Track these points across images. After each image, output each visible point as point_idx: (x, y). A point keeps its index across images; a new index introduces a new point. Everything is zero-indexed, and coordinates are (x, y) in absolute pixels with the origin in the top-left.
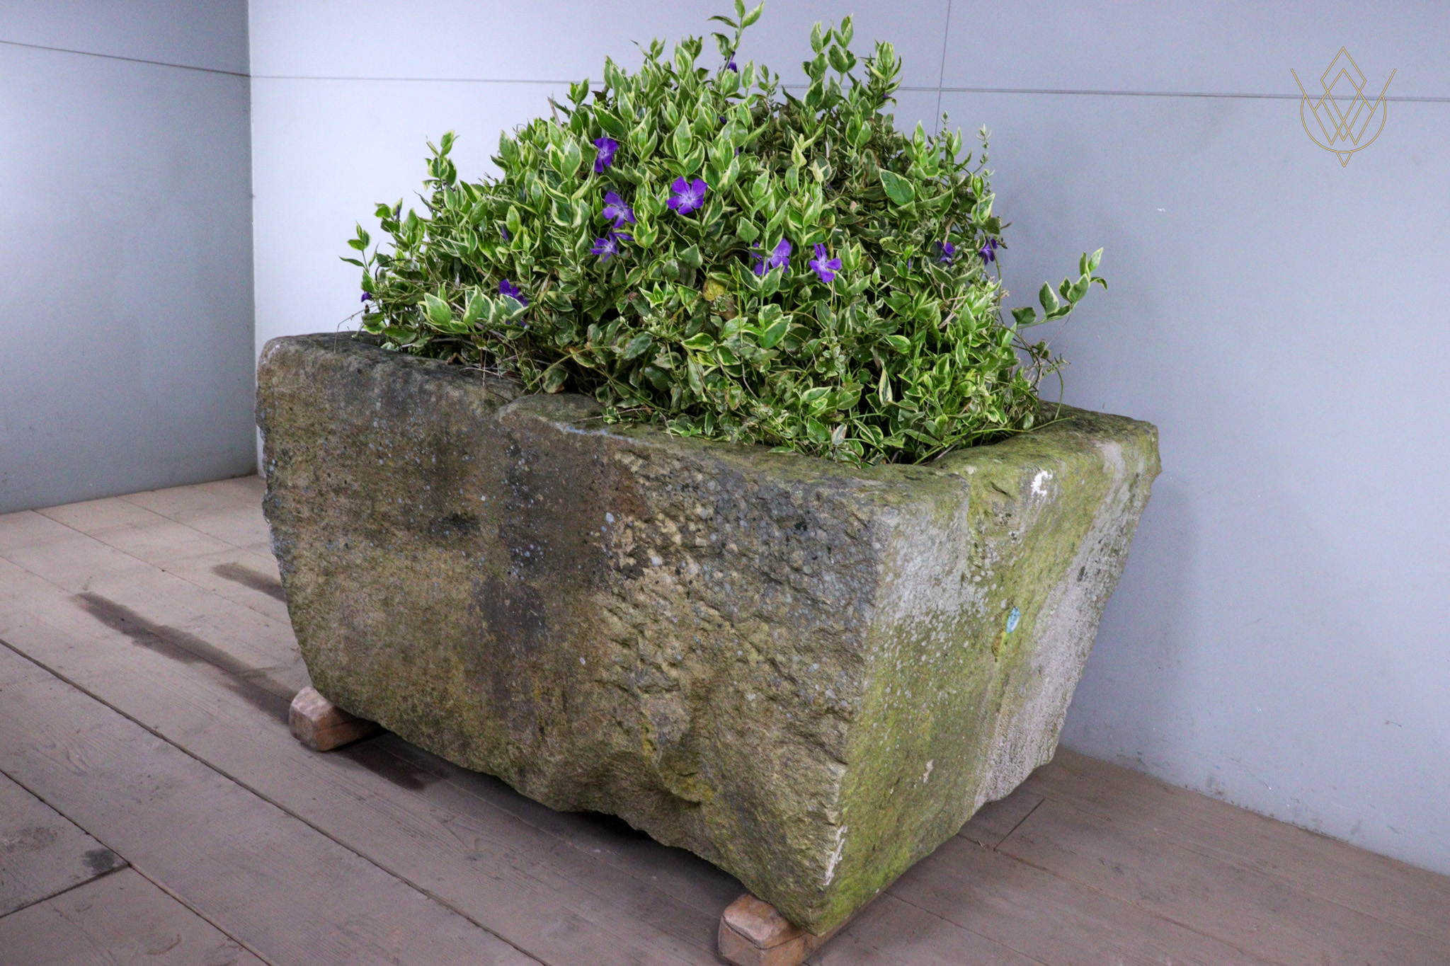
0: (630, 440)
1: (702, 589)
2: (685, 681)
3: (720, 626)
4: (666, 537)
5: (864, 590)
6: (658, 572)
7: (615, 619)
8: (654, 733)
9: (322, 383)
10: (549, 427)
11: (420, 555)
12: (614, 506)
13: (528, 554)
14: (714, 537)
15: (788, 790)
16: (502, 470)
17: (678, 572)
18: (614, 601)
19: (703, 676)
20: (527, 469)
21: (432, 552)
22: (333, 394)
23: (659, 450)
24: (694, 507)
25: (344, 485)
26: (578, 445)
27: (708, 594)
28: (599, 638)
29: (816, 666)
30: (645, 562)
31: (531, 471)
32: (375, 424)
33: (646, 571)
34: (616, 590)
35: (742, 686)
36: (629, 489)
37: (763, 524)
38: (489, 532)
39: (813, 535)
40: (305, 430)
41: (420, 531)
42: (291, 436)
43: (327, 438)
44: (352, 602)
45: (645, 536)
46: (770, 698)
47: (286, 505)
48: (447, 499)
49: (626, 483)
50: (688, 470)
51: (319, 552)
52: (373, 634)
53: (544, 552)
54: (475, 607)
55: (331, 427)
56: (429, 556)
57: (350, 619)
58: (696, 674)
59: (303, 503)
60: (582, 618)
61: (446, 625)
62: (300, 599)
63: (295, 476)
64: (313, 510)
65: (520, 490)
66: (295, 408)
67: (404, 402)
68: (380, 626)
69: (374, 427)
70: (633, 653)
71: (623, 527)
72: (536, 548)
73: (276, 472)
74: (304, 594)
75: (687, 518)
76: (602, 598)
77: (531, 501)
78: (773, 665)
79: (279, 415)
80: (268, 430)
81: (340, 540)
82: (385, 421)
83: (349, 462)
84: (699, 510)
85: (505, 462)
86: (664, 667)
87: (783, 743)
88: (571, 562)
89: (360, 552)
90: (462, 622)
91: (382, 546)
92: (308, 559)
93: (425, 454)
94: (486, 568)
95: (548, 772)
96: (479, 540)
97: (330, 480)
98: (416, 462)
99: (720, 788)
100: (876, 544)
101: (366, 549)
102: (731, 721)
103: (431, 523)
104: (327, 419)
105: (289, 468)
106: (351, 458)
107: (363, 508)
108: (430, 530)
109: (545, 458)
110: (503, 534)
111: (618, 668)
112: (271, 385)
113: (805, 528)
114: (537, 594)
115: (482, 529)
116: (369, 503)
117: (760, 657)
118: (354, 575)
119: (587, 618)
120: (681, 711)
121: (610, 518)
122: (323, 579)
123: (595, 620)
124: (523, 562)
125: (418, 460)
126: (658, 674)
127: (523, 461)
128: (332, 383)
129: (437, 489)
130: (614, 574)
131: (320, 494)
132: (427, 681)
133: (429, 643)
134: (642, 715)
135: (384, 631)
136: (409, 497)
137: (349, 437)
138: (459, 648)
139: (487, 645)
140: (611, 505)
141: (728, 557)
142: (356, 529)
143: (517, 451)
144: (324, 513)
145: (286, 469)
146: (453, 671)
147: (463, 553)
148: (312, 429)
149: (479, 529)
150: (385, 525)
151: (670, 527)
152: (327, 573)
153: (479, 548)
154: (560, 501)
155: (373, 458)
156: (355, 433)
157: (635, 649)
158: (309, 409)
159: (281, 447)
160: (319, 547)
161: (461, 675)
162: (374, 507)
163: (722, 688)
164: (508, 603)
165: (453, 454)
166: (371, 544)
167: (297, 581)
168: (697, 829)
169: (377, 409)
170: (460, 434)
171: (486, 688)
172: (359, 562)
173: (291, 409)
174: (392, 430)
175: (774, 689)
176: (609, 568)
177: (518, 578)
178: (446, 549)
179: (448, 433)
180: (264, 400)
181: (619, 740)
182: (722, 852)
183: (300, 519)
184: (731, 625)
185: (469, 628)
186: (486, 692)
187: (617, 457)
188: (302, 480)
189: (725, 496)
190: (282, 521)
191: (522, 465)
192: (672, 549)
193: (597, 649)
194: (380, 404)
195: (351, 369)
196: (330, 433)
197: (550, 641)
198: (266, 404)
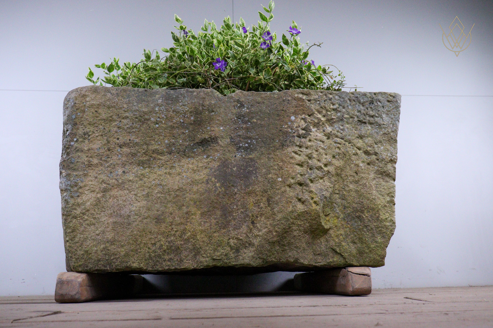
1: (336, 133)
2: (332, 170)
3: (344, 144)
4: (319, 119)
5: (396, 117)
6: (315, 133)
7: (297, 156)
8: (316, 198)
10: (260, 93)
11: (176, 165)
12: (295, 114)
13: (247, 145)
15: (379, 196)
16: (233, 115)
17: (324, 131)
18: (297, 149)
19: (340, 165)
20: (248, 111)
21: (184, 161)
22: (129, 101)
23: (313, 91)
24: (330, 106)
25: (128, 141)
26: (276, 96)
27: (339, 134)
28: (289, 166)
29: (382, 148)
30: (310, 131)
31: (250, 111)
32: (157, 109)
33: (311, 133)
34: (298, 144)
35: (357, 162)
36: (303, 106)
37: (357, 106)
38: (224, 142)
39: (376, 104)
40: (104, 120)
41: (178, 153)
42: (93, 125)
43: (121, 121)
44: (121, 202)
45: (310, 120)
46: (368, 164)
47: (80, 160)
48: (199, 133)
49: (301, 104)
50: (326, 95)
51: (101, 180)
52: (136, 215)
53: (257, 142)
54: (211, 179)
55: (125, 115)
56: (182, 164)
57: (118, 212)
58: (337, 165)
59: (94, 157)
60: (279, 161)
61: (190, 194)
62: (78, 211)
63: (91, 144)
64: (101, 159)
65: (243, 120)
66: (100, 110)
67: (177, 97)
68: (141, 209)
69: (156, 111)
70: (305, 168)
71: (299, 120)
72: (251, 141)
73: (76, 145)
74: (83, 207)
75: (327, 111)
76: (291, 149)
77: (249, 123)
78: (367, 153)
79: (87, 116)
80: (75, 124)
81: (119, 170)
82: (163, 107)
83: (134, 130)
84: (332, 107)
85: (234, 111)
86: (323, 166)
87: (374, 179)
88: (272, 141)
89: (132, 173)
90: (201, 189)
91: (149, 167)
92: (92, 186)
93: (187, 117)
94: (220, 159)
95: (256, 242)
96: (216, 148)
97: (118, 141)
98: (181, 122)
99: (342, 216)
100: (399, 101)
101: (137, 171)
102: (353, 178)
103: (186, 147)
104: (123, 112)
105: (86, 141)
106: (136, 128)
107: (140, 150)
108: (184, 151)
109: (258, 105)
110: (232, 140)
111: (299, 176)
112: (84, 102)
113: (373, 103)
114: (252, 160)
115: (219, 142)
116: (145, 147)
117: (361, 151)
118: (126, 186)
119: (282, 161)
120: (329, 184)
121: (293, 118)
122: (102, 194)
123: (287, 159)
124: (243, 149)
125: (182, 121)
126: (318, 172)
127: (245, 108)
128: (129, 96)
129: (193, 131)
130: (296, 138)
131: (109, 150)
132: (172, 229)
133: (176, 208)
134: (311, 192)
135: (144, 211)
136: (173, 139)
137: (137, 118)
138: (198, 203)
139: (218, 194)
140: (293, 113)
141: (345, 119)
142: (132, 162)
143: (242, 106)
144: (109, 159)
145: (84, 142)
146: (192, 217)
147: (205, 157)
148: (111, 118)
149: (218, 143)
150: (154, 155)
151: (319, 116)
152: (105, 191)
153: (217, 151)
154: (266, 119)
155: (152, 124)
156: (142, 115)
157: (306, 166)
158: (111, 109)
159: (83, 131)
160: (103, 177)
161: (197, 217)
162: (148, 148)
163: (348, 167)
164: (235, 169)
165: (205, 113)
166: (142, 168)
167: (79, 200)
168: (323, 248)
169: (159, 102)
170: (210, 105)
171: (215, 217)
172: (131, 178)
173: (96, 111)
174: (167, 110)
175: (369, 159)
176: (294, 136)
177: (241, 156)
178: (193, 157)
179: (203, 105)
180: (77, 109)
181: (300, 207)
182: (338, 250)
183: (90, 165)
184: (349, 143)
185: (206, 190)
186: (215, 219)
187: (296, 95)
188: (96, 145)
189: (342, 100)
190: (74, 170)
191: (245, 110)
192: (321, 123)
193: (288, 171)
194: (161, 101)
195: (140, 90)
196: (123, 118)
197: (259, 178)
198: (78, 111)
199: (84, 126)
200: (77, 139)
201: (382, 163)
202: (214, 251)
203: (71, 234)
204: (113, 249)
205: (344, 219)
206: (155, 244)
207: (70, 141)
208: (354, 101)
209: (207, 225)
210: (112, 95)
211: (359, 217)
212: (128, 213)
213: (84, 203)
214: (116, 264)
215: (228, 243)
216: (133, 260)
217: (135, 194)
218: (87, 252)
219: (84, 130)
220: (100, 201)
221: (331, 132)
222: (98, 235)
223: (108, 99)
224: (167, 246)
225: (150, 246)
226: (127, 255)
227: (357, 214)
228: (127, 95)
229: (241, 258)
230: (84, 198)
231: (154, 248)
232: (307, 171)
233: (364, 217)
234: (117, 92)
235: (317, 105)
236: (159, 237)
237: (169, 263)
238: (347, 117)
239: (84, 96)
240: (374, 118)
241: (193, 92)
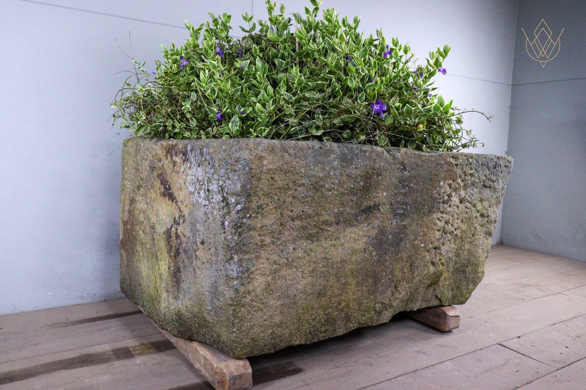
0: (453, 153)
2: (459, 233)
3: (471, 208)
4: (460, 184)
6: (454, 198)
7: (438, 222)
8: (443, 259)
9: (300, 158)
10: (421, 155)
11: (341, 235)
12: (444, 179)
13: (402, 211)
14: (473, 179)
15: (482, 253)
16: (396, 179)
17: (460, 196)
18: (440, 215)
19: (465, 228)
20: (409, 175)
21: (349, 230)
22: (306, 163)
25: (301, 213)
26: (433, 159)
27: (469, 199)
28: (431, 232)
29: (492, 210)
30: (452, 196)
32: (332, 173)
33: (451, 199)
34: (441, 210)
35: (476, 225)
36: (451, 171)
37: (485, 170)
38: (385, 209)
39: (498, 169)
40: (280, 188)
41: (344, 223)
42: (267, 195)
43: (296, 190)
44: (289, 282)
45: (453, 186)
46: (482, 226)
47: (252, 241)
48: (366, 200)
49: (450, 169)
50: (468, 159)
51: (273, 261)
52: (301, 293)
53: (410, 208)
54: (368, 248)
55: (302, 182)
56: (346, 234)
57: (286, 293)
58: (463, 229)
59: (267, 235)
60: (425, 227)
61: (349, 265)
62: (248, 299)
63: (264, 220)
64: (273, 237)
65: (403, 185)
66: (276, 176)
68: (306, 286)
69: (331, 175)
70: (441, 232)
71: (446, 186)
72: (406, 207)
73: (249, 222)
74: (253, 294)
75: (466, 175)
76: (435, 215)
77: (407, 188)
78: (482, 215)
79: (261, 184)
80: (249, 196)
81: (290, 247)
82: (338, 171)
84: (470, 171)
85: (397, 175)
86: (454, 230)
87: (482, 239)
88: (423, 207)
89: (301, 249)
90: (359, 259)
91: (317, 240)
92: (263, 269)
93: (358, 182)
94: (379, 226)
95: (395, 304)
96: (377, 215)
97: (291, 214)
99: (452, 270)
101: (306, 246)
102: (469, 240)
103: (352, 215)
104: (299, 178)
105: (259, 216)
106: (310, 196)
107: (311, 222)
108: (350, 220)
109: (417, 168)
110: (392, 207)
111: (436, 241)
112: (260, 166)
113: (495, 168)
114: (404, 227)
115: (381, 208)
116: (316, 218)
117: (479, 214)
118: (294, 264)
119: (427, 227)
120: (453, 245)
121: (442, 183)
122: (272, 276)
123: (431, 225)
124: (399, 216)
125: (352, 186)
126: (449, 235)
127: (407, 172)
128: (305, 157)
129: (361, 197)
131: (282, 224)
132: (331, 301)
133: (336, 280)
134: (441, 254)
135: (308, 288)
136: (342, 207)
137: (312, 185)
138: (355, 273)
139: (373, 263)
141: (475, 184)
142: (302, 236)
143: (405, 168)
144: (281, 236)
145: (257, 217)
146: (348, 287)
147: (366, 225)
148: (286, 186)
149: (379, 209)
150: (322, 227)
151: (460, 181)
152: (275, 272)
153: (377, 218)
154: (421, 184)
155: (326, 192)
156: (318, 182)
157: (442, 230)
158: (287, 175)
159: (257, 204)
160: (275, 257)
161: (353, 286)
162: (318, 220)
163: (469, 230)
164: (390, 237)
165: (374, 178)
166: (310, 242)
167: (250, 287)
168: (430, 295)
169: (335, 165)
170: (379, 168)
171: (367, 284)
172: (300, 255)
173: (272, 178)
174: (341, 174)
175: (483, 222)
176: (440, 203)
177: (396, 224)
178: (356, 226)
179: (373, 168)
180: (252, 177)
181: (432, 269)
182: (439, 296)
183: (263, 246)
184: (474, 207)
185: (363, 260)
186: (366, 287)
187: (448, 159)
188: (270, 220)
189: (477, 164)
190: (246, 252)
192: (459, 188)
193: (430, 237)
194: (337, 162)
195: (316, 148)
196: (299, 186)
197: (408, 245)
198: (253, 179)
199: (259, 197)
200: (250, 215)
201: (489, 225)
202: (362, 316)
203: (239, 324)
204: (278, 331)
205: (452, 272)
206: (315, 319)
207: (242, 218)
208: (485, 165)
209: (360, 293)
210: (290, 157)
211: (463, 271)
212: (295, 293)
213: (254, 290)
214: (281, 345)
215: (374, 307)
216: (296, 338)
217: (302, 272)
218: (253, 339)
219: (257, 202)
220: (269, 285)
221: (464, 196)
222: (266, 320)
223: (286, 161)
224: (325, 319)
226: (291, 335)
227: (463, 268)
229: (381, 319)
230: (256, 283)
231: (314, 323)
232: (442, 235)
233: (467, 270)
234: (295, 152)
235: (460, 169)
236: (319, 311)
237: (324, 335)
238: (477, 182)
239: (261, 158)
240: (494, 183)
241: (365, 152)
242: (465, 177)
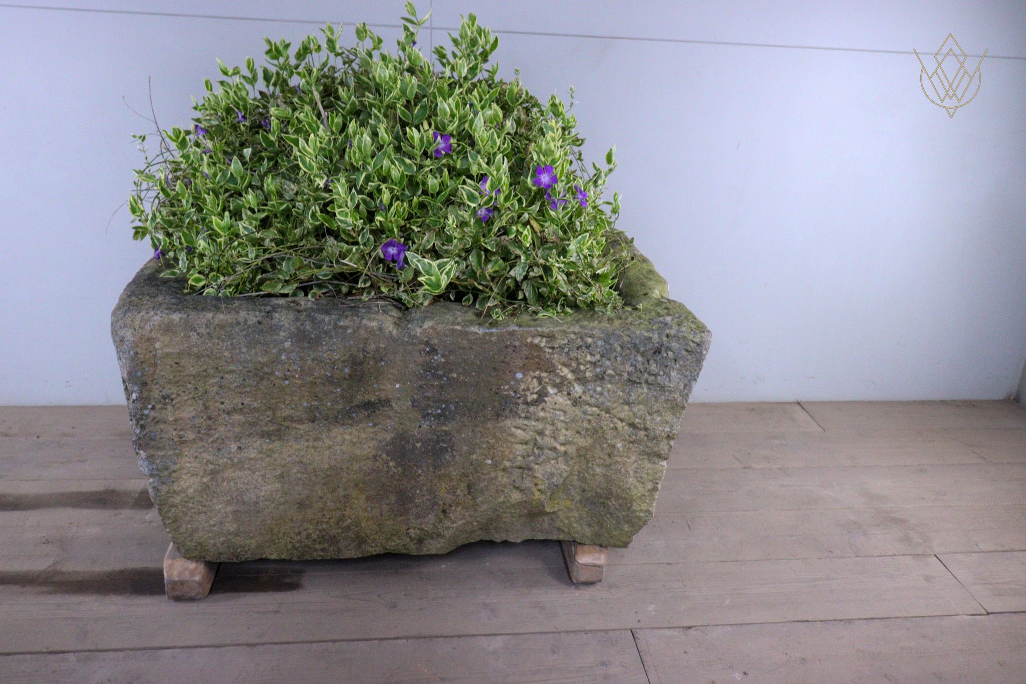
0: (539, 329)
1: (588, 399)
2: (572, 450)
3: (598, 415)
4: (564, 378)
5: (693, 375)
6: (556, 398)
7: (519, 431)
8: (541, 485)
9: (219, 338)
10: (466, 332)
11: (324, 435)
12: (524, 369)
13: (439, 411)
14: (598, 370)
15: (637, 484)
16: (417, 365)
17: (569, 394)
18: (520, 422)
19: (585, 444)
20: (443, 360)
21: (336, 431)
22: (232, 344)
23: (560, 331)
24: (586, 357)
25: (240, 406)
26: (493, 339)
27: (593, 401)
28: (504, 446)
29: (659, 418)
30: (547, 394)
31: (447, 361)
32: (283, 357)
33: (546, 399)
34: (523, 415)
35: (613, 442)
36: (539, 357)
37: (632, 356)
38: (402, 405)
39: (665, 355)
40: (194, 376)
41: (326, 420)
42: (175, 383)
43: (222, 378)
44: (242, 486)
45: (547, 380)
46: (631, 442)
47: (165, 436)
48: (360, 393)
49: (535, 354)
50: (582, 338)
51: (205, 460)
52: (266, 500)
53: (455, 407)
54: (381, 455)
55: (229, 369)
56: (333, 434)
57: (239, 498)
58: (580, 444)
59: (188, 429)
60: (490, 437)
61: (348, 473)
62: (177, 500)
63: (177, 412)
64: (199, 432)
65: (434, 374)
66: (183, 361)
67: (318, 337)
68: (274, 493)
69: (282, 359)
70: (530, 446)
71: (530, 380)
72: (447, 406)
73: (153, 414)
74: (184, 495)
75: (579, 364)
76: (510, 422)
77: (445, 379)
78: (632, 425)
79: (160, 371)
80: (145, 384)
81: (232, 446)
82: (294, 354)
83: (248, 389)
84: (589, 358)
85: (420, 360)
86: (558, 447)
87: (636, 461)
88: (481, 407)
89: (254, 449)
90: (365, 468)
91: (280, 439)
92: (192, 468)
93: (337, 368)
94: (395, 429)
95: (447, 534)
96: (390, 413)
97: (223, 406)
98: (327, 375)
99: (578, 498)
100: (705, 352)
101: (261, 445)
102: (602, 461)
103: (338, 412)
104: (225, 363)
105: (169, 408)
106: (250, 386)
107: (261, 418)
108: (337, 417)
109: (461, 351)
110: (416, 404)
111: (519, 458)
112: (151, 349)
113: (660, 353)
114: (447, 433)
115: (394, 405)
116: (269, 413)
117: (624, 424)
118: (246, 466)
119: (495, 436)
120: (564, 467)
121: (519, 376)
122: (209, 478)
123: (503, 436)
124: (433, 417)
125: (329, 374)
126: (550, 452)
127: (439, 356)
128: (230, 336)
129: (349, 389)
130: (522, 407)
131: (210, 418)
132: (324, 515)
133: (328, 490)
134: (535, 477)
135: (278, 496)
136: (316, 400)
137: (250, 372)
138: (361, 485)
139: (392, 476)
140: (521, 368)
141: (607, 378)
142: (251, 434)
143: (433, 351)
144: (213, 432)
145: (166, 409)
146: (353, 501)
147: (370, 424)
148: (204, 373)
149: (391, 406)
150: (286, 424)
151: (565, 371)
152: (214, 473)
153: (390, 417)
154: (473, 374)
155: (278, 381)
156: (259, 368)
157: (532, 444)
158: (202, 360)
159: (161, 394)
160: (206, 456)
161: (361, 501)
162: (274, 415)
163: (598, 446)
164: (419, 445)
165: (369, 364)
166: (267, 441)
167: (176, 487)
168: (546, 525)
169: (286, 347)
170: (378, 350)
171: (388, 502)
172: (253, 456)
173: (177, 363)
174: (302, 359)
175: (634, 437)
176: (518, 403)
177: (428, 428)
178: (351, 425)
179: (364, 351)
180: (142, 362)
181: (516, 496)
182: (566, 530)
183: (182, 442)
184: (607, 413)
185: (373, 470)
186: (388, 504)
187: (529, 340)
188: (187, 413)
189: (608, 347)
190: (159, 448)
191: (438, 358)
192: (565, 383)
193: (503, 452)
194: (290, 343)
195: (250, 323)
196: (227, 373)
197: (457, 458)
198: (144, 365)
199: (161, 385)
200: (153, 406)
201: (652, 442)
202: (387, 540)
203: (173, 525)
204: (239, 541)
205: (580, 502)
206: (300, 533)
207: (141, 409)
208: (629, 349)
209: (376, 512)
210: (201, 338)
211: (603, 504)
212: (254, 499)
213: (183, 491)
214: (247, 556)
215: (407, 534)
216: (270, 552)
217: (261, 475)
218: (200, 543)
219: (161, 391)
220: (208, 486)
221: (580, 397)
222: (214, 526)
223: (194, 343)
224: (318, 535)
225: (292, 535)
226: (260, 546)
227: (600, 500)
228: (227, 334)
229: (425, 549)
230: (183, 483)
231: (299, 538)
232: (532, 450)
233: (610, 504)
234: (208, 331)
235: (564, 355)
236: (305, 525)
237: (322, 554)
238: (611, 374)
239: (149, 340)
240: (656, 377)
241: (345, 328)
242: (578, 366)
